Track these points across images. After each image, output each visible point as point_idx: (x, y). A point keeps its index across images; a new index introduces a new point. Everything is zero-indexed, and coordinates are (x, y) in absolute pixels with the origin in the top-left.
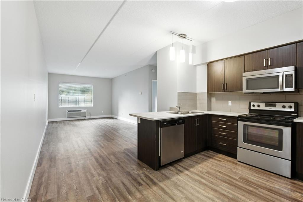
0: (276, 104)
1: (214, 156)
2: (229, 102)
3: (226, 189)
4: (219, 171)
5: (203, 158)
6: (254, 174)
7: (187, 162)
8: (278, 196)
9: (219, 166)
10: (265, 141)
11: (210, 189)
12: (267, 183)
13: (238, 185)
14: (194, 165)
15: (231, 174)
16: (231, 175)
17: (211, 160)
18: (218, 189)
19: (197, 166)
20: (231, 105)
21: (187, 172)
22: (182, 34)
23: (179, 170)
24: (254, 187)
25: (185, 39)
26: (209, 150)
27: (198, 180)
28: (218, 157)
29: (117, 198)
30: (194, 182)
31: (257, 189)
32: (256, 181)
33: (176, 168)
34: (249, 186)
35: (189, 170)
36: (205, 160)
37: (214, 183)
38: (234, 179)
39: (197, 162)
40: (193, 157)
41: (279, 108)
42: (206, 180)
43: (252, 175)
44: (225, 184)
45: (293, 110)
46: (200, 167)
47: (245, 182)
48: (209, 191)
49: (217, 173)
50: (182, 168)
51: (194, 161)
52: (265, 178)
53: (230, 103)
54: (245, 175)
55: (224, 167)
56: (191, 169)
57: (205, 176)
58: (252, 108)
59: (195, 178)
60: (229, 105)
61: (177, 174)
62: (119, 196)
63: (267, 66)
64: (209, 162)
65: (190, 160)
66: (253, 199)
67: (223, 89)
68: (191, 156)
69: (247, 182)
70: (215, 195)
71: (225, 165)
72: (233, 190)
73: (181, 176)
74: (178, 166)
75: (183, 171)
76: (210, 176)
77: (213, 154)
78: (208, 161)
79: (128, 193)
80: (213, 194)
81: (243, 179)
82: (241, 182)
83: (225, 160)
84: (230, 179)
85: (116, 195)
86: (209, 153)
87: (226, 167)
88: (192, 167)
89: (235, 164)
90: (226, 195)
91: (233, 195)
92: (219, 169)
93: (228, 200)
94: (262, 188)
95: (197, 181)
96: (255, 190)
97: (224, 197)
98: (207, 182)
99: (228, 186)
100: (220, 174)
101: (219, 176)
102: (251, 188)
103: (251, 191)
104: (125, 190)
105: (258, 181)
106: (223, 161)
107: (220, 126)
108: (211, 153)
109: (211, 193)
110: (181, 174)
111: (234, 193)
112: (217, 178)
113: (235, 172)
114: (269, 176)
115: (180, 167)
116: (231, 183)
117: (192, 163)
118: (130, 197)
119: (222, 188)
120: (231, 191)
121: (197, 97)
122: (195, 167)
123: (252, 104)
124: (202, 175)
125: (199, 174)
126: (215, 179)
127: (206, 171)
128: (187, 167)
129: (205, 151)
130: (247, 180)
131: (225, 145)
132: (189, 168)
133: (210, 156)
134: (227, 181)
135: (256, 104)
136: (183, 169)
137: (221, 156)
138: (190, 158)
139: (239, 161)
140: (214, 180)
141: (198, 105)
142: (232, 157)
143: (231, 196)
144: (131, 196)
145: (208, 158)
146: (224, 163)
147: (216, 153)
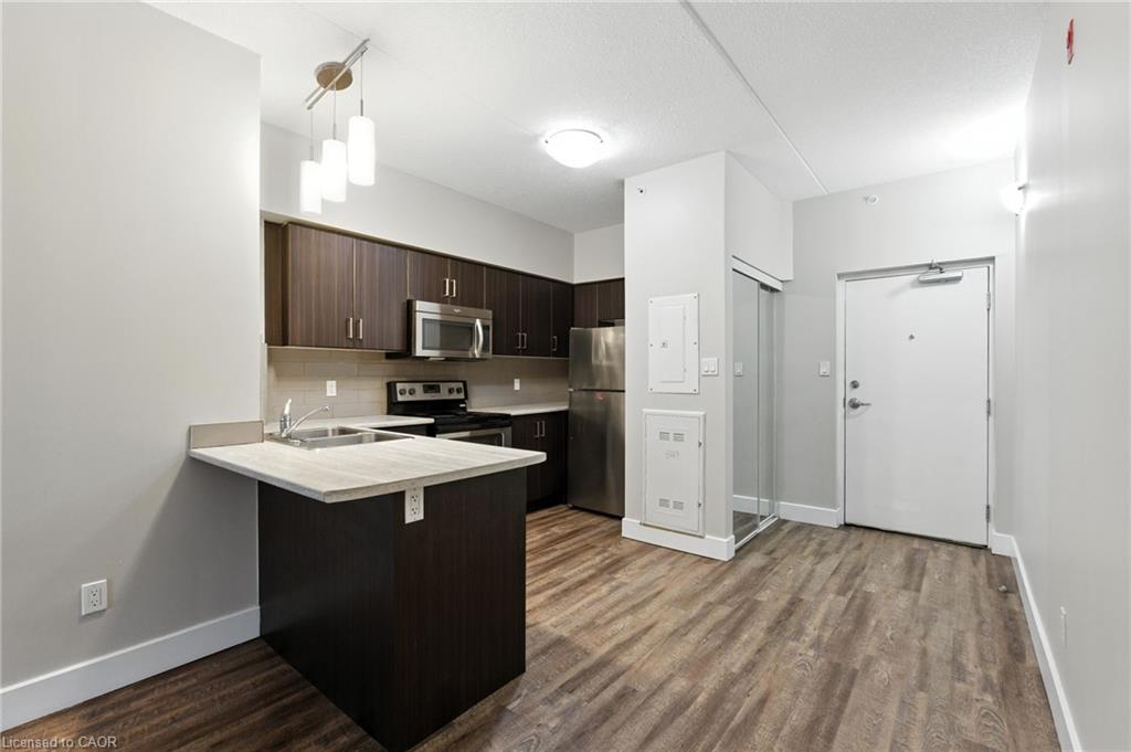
0: (438, 386)
2: (329, 383)
20: (335, 394)
29: (728, 724)
41: (444, 394)
45: (462, 396)
53: (331, 388)
58: (401, 398)
60: (329, 394)
62: (716, 727)
67: (351, 339)
79: (688, 706)
85: (720, 735)
104: (681, 721)
118: (701, 699)
135: (407, 386)
144: (696, 697)
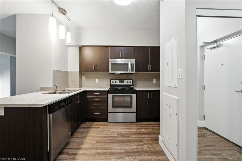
0: (124, 81)
1: (91, 125)
3: (118, 148)
4: (103, 136)
5: (85, 131)
6: (122, 128)
7: (74, 142)
8: (139, 135)
9: (100, 132)
10: (123, 105)
11: (109, 154)
12: (131, 131)
13: (121, 140)
14: (83, 141)
15: (111, 134)
16: (112, 136)
17: (92, 130)
18: (113, 151)
19: (85, 141)
21: (81, 152)
22: (62, 9)
23: (72, 154)
24: (128, 136)
25: (64, 15)
26: (85, 122)
27: (96, 153)
28: (95, 125)
30: (94, 157)
31: (130, 137)
32: (125, 132)
33: (68, 154)
34: (126, 137)
35: (81, 148)
36: (88, 132)
37: (108, 148)
38: (116, 137)
39: (83, 137)
40: (76, 134)
41: (125, 83)
42: (101, 149)
43: (121, 129)
44: (113, 144)
45: (131, 84)
46: (88, 140)
47: (122, 135)
48: (110, 157)
49: (104, 138)
50: (74, 150)
51: (80, 137)
52: (127, 128)
53: (97, 81)
54: (118, 131)
55: (104, 131)
56: (83, 146)
57: (98, 146)
58: (112, 84)
59: (92, 152)
61: (73, 159)
63: (122, 57)
64: (92, 132)
65: (76, 137)
66: (133, 145)
67: (94, 70)
68: (74, 134)
69: (123, 135)
70: (116, 157)
71: (104, 130)
72: (121, 146)
73: (79, 159)
74: (68, 150)
75: (77, 152)
76: (102, 144)
77: (90, 124)
78: (90, 132)
80: (114, 157)
81: (120, 134)
82: (120, 137)
83: (101, 126)
84: (114, 138)
86: (86, 124)
87: (105, 131)
88: (82, 144)
89: (108, 125)
90: (121, 152)
91: (124, 149)
92: (103, 134)
93: (124, 155)
94: (131, 135)
95: (96, 155)
96: (130, 138)
97: (121, 154)
98: (103, 150)
99: (117, 144)
100: (106, 138)
101: (106, 140)
102: (127, 138)
103: (129, 140)
105: (126, 131)
106: (100, 127)
107: (95, 99)
108: (88, 124)
109: (112, 157)
110: (77, 157)
111: (123, 147)
112: (106, 142)
113: (112, 132)
114: (128, 126)
115: (71, 150)
116: (117, 141)
117: (79, 141)
119: (115, 149)
120: (121, 147)
121: (69, 75)
122: (84, 142)
123: (112, 81)
124: (95, 146)
125: (92, 147)
126: (106, 144)
127: (95, 141)
128: (77, 147)
129: (83, 124)
130: (122, 134)
131: (99, 113)
132: (80, 147)
133: (89, 127)
134: (114, 141)
135: (114, 81)
136: (76, 150)
137: (95, 123)
138: (74, 136)
139: (109, 123)
140: (106, 146)
141: (70, 83)
142: (103, 121)
143: (123, 151)
145: (89, 129)
146: (102, 128)
147: (91, 122)
